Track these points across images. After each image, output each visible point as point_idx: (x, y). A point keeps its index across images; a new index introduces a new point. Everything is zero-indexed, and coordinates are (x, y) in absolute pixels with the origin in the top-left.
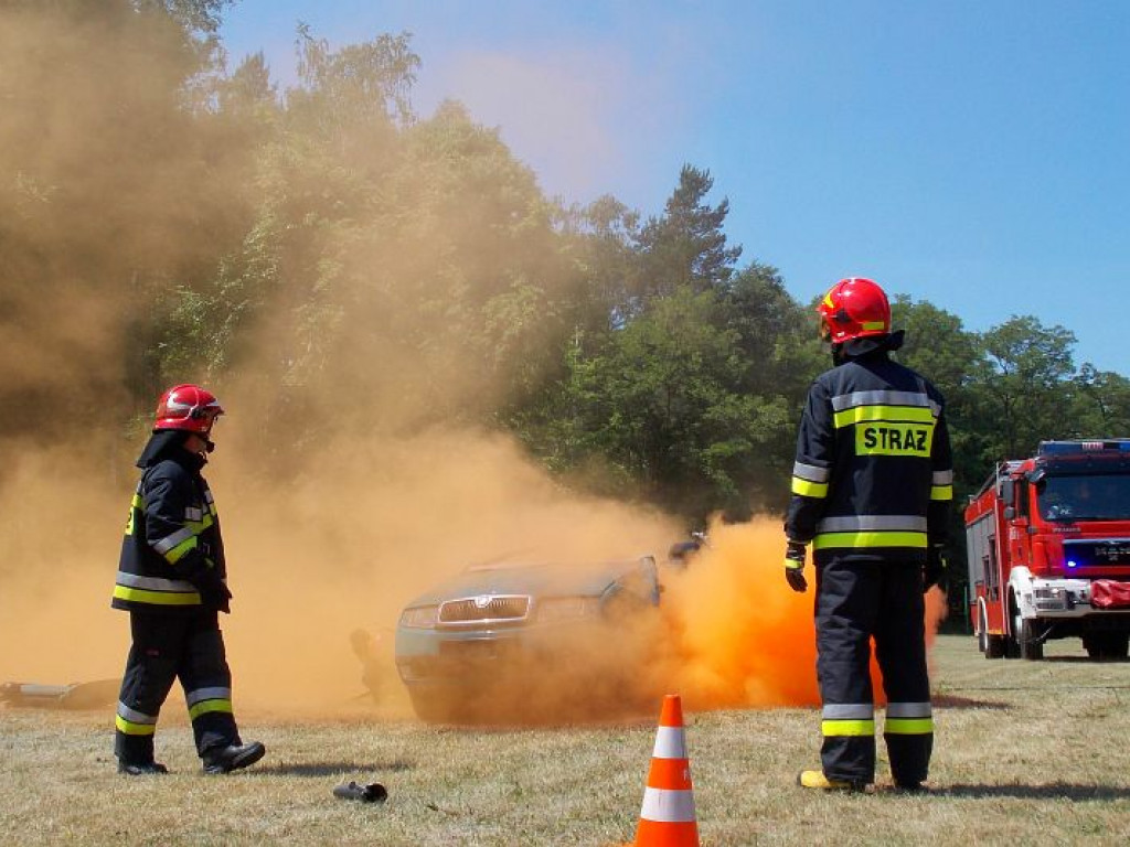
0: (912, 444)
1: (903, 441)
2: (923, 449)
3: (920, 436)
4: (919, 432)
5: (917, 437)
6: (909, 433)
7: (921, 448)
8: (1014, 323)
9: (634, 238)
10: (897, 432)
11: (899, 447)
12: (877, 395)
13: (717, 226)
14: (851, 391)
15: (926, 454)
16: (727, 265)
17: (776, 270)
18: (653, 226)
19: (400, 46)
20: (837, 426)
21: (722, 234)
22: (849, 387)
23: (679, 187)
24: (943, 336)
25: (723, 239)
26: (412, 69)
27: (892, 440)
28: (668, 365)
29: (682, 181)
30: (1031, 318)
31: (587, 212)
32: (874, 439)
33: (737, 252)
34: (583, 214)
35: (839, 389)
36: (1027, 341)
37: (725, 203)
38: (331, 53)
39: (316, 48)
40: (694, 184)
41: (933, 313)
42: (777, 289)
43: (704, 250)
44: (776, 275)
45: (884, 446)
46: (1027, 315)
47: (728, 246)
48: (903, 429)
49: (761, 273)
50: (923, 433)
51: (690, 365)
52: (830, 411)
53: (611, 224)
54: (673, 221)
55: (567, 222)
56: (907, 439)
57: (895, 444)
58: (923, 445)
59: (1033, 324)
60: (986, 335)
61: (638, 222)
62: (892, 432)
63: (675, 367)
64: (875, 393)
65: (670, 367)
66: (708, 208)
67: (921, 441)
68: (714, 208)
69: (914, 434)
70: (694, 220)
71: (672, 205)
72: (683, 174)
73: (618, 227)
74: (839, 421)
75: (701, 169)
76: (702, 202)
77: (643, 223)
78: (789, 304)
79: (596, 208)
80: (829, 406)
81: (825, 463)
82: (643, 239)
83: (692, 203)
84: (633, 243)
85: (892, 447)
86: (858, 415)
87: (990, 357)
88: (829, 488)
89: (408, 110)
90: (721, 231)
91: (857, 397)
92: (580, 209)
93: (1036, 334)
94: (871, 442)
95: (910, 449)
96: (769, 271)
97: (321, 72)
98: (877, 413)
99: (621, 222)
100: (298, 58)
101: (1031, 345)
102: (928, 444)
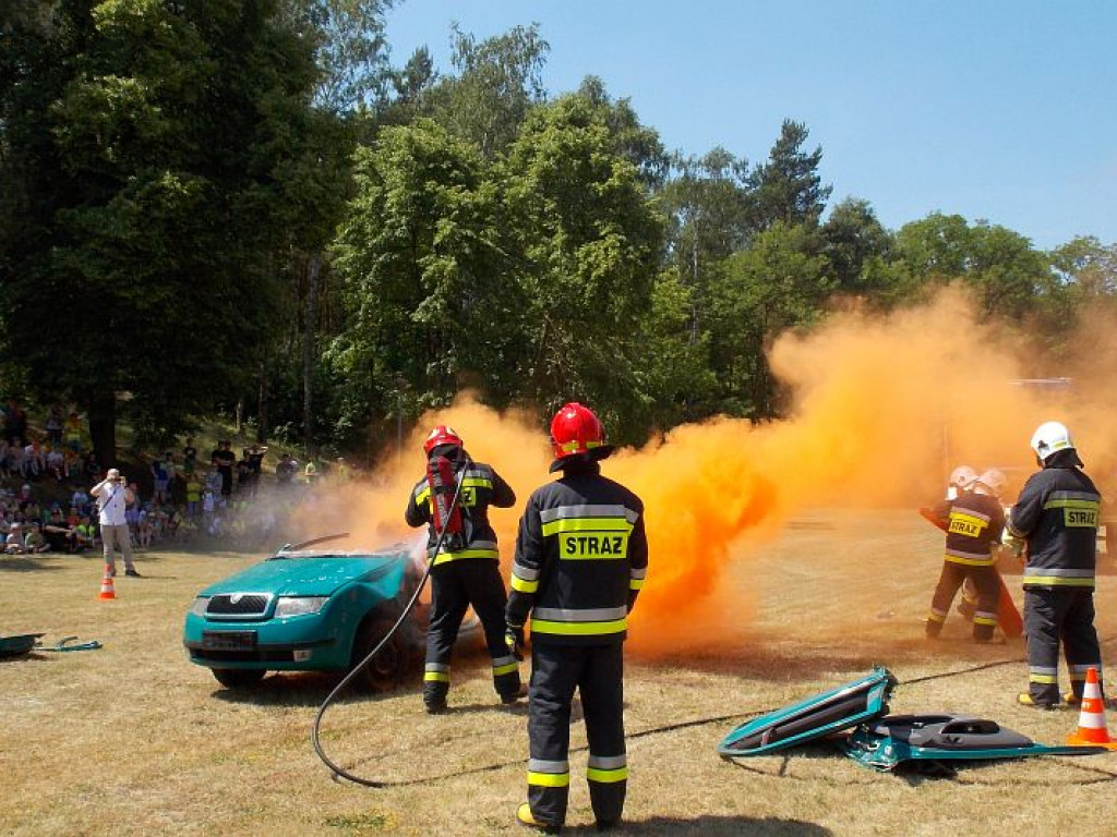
0: (609, 550)
1: (600, 546)
2: (620, 552)
3: (616, 542)
4: (615, 539)
5: (612, 543)
6: (606, 540)
7: (616, 551)
8: (1076, 242)
9: (744, 181)
10: (596, 540)
11: (597, 552)
12: (579, 509)
13: (813, 169)
14: (557, 506)
15: (623, 555)
16: (821, 202)
17: (868, 203)
18: (760, 171)
19: (532, 35)
20: (545, 535)
21: (816, 176)
22: (555, 504)
23: (780, 138)
24: (1013, 255)
25: (818, 179)
26: (543, 53)
27: (591, 546)
28: (764, 286)
29: (783, 132)
30: (1091, 238)
31: (703, 161)
32: (574, 547)
33: (829, 190)
34: (700, 163)
35: (548, 503)
36: (1087, 257)
37: (819, 150)
38: (477, 44)
39: (465, 41)
40: (793, 134)
41: (1004, 235)
42: (868, 220)
43: (803, 189)
44: (867, 207)
45: (582, 552)
46: (1088, 235)
47: (822, 186)
48: (601, 537)
49: (855, 205)
50: (619, 539)
51: (783, 287)
52: (539, 522)
53: (723, 171)
54: (776, 166)
55: (686, 170)
56: (604, 545)
57: (593, 550)
58: (619, 549)
59: (1094, 242)
60: (1052, 253)
61: (747, 168)
62: (591, 539)
63: (770, 288)
64: (576, 507)
65: (766, 289)
66: (805, 155)
67: (617, 546)
68: (810, 155)
69: (610, 540)
70: (793, 165)
71: (775, 153)
72: (784, 127)
73: (728, 173)
74: (546, 531)
75: (799, 122)
76: (801, 149)
77: (751, 168)
78: (880, 231)
79: (710, 159)
80: (538, 517)
81: (535, 564)
82: (753, 182)
83: (791, 151)
84: (743, 186)
85: (590, 552)
86: (562, 526)
87: (1055, 271)
88: (539, 584)
89: (539, 87)
90: (817, 174)
91: (561, 511)
92: (695, 160)
93: (1096, 250)
94: (571, 549)
95: (606, 553)
96: (862, 204)
97: (470, 60)
98: (578, 524)
99: (731, 170)
100: (451, 50)
101: (1092, 259)
102: (624, 547)
